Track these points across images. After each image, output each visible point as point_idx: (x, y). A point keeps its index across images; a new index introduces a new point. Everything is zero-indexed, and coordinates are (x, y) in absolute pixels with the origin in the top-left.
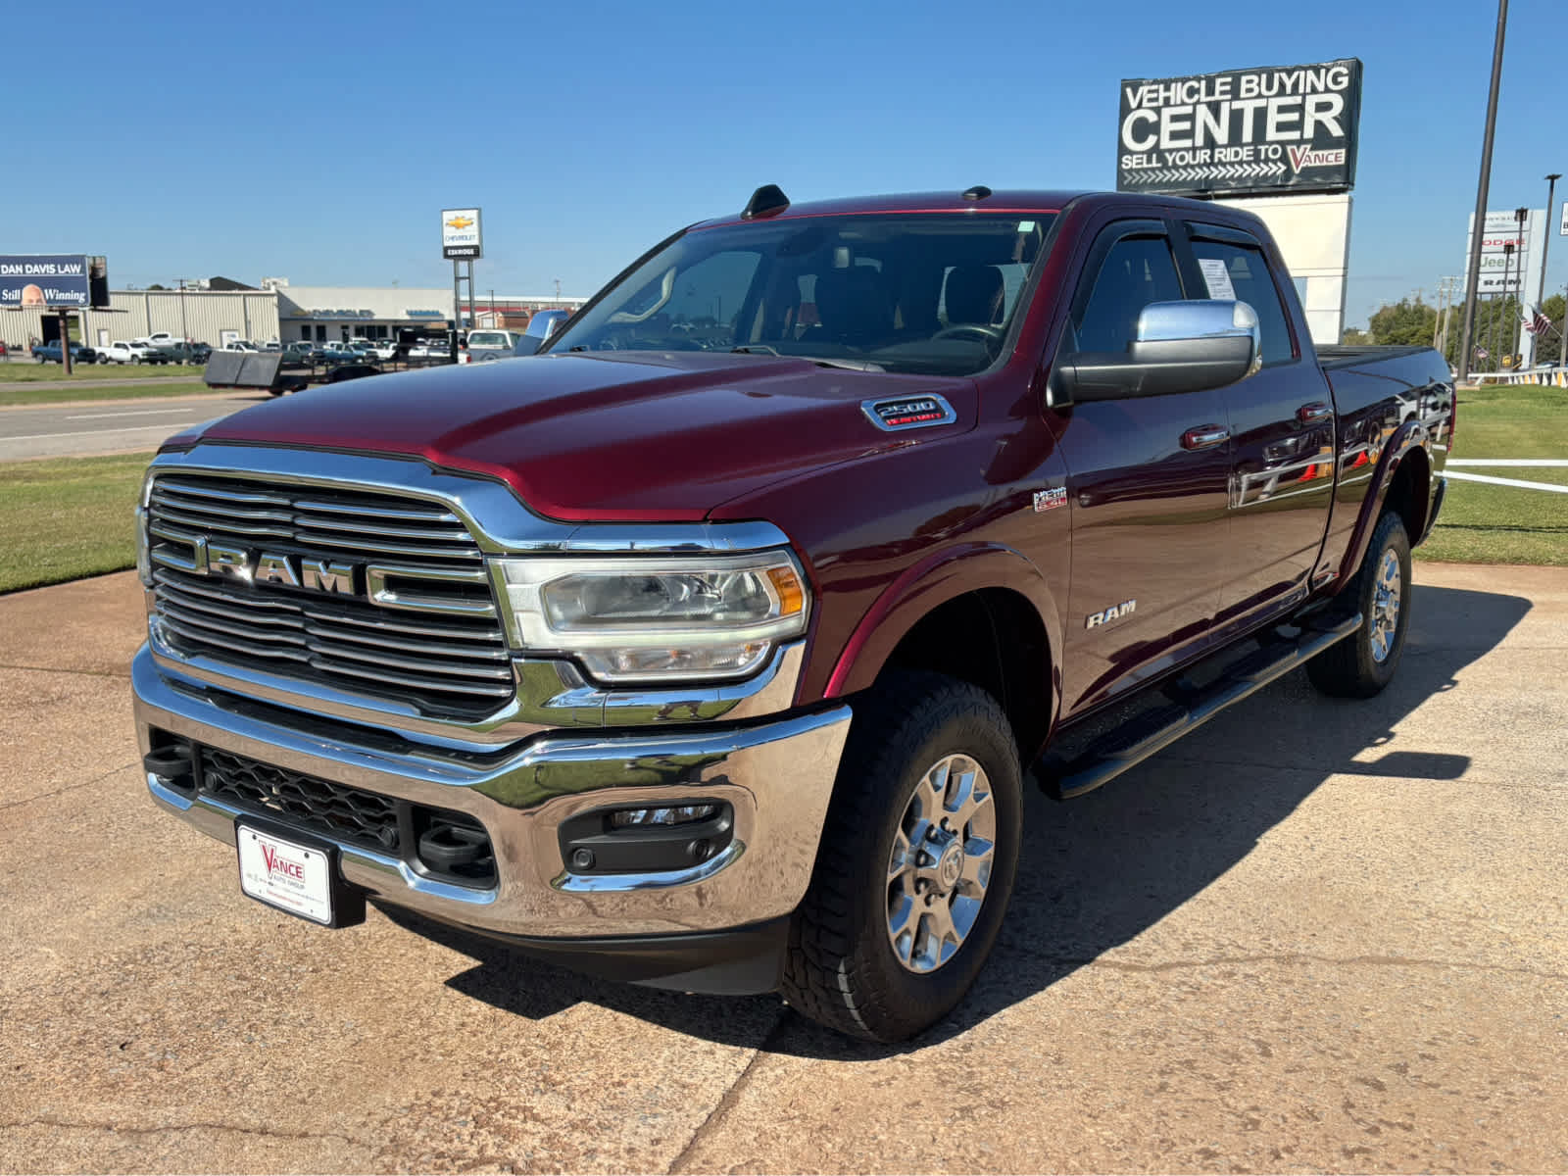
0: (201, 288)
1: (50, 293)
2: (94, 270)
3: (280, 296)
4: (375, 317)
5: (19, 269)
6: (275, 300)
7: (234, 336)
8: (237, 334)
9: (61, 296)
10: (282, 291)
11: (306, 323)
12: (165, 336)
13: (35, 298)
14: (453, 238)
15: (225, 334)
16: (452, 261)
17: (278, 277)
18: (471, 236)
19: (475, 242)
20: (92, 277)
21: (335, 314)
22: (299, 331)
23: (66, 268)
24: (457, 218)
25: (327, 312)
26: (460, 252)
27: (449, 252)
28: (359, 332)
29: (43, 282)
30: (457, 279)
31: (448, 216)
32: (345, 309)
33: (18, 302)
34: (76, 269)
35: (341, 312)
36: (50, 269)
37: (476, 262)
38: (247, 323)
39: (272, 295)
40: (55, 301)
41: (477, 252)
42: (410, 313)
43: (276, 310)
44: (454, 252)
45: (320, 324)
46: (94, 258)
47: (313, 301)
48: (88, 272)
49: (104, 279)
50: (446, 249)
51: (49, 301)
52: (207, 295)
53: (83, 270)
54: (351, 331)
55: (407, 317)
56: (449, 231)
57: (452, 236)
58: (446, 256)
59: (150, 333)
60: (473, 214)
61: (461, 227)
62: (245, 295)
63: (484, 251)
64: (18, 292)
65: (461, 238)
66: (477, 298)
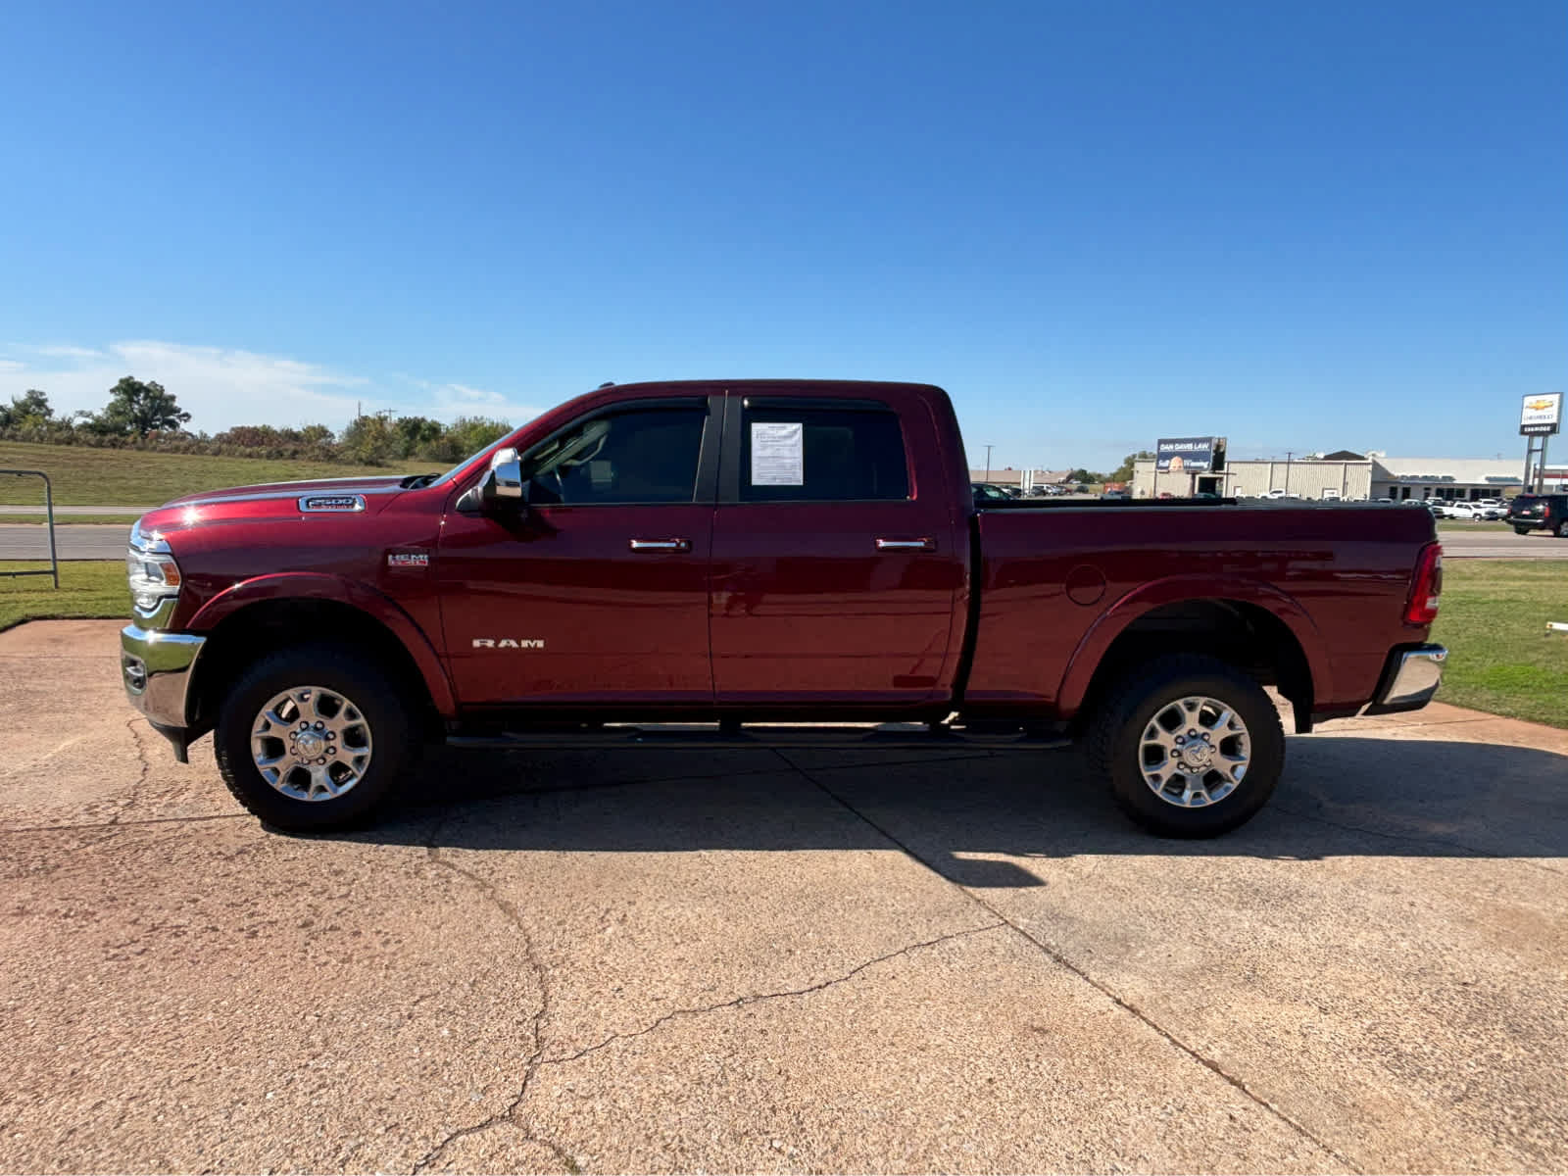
0: (1317, 459)
1: (1187, 463)
2: (1218, 446)
3: (1375, 464)
4: (1455, 482)
5: (1171, 447)
6: (1370, 467)
7: (1333, 493)
8: (1335, 491)
9: (1193, 464)
10: (1378, 460)
11: (1394, 485)
12: (1280, 492)
13: (1177, 465)
14: (1531, 418)
15: (1326, 491)
16: (1527, 437)
17: (1377, 450)
18: (1551, 416)
19: (1554, 420)
20: (1215, 451)
21: (1420, 479)
22: (1387, 492)
23: (1200, 446)
24: (1538, 401)
25: (1414, 478)
26: (1537, 429)
27: (1526, 430)
28: (1439, 492)
29: (1184, 455)
30: (1530, 451)
31: (1528, 400)
32: (1429, 475)
33: (1167, 468)
34: (1204, 447)
35: (1425, 477)
36: (1189, 447)
37: (1551, 438)
38: (1345, 484)
39: (1369, 464)
40: (1190, 467)
41: (1554, 429)
42: (1488, 479)
43: (1370, 476)
44: (1529, 430)
45: (1405, 486)
46: (1219, 439)
47: (1402, 468)
48: (1214, 448)
49: (1223, 453)
50: (1523, 427)
51: (1186, 467)
52: (1321, 464)
53: (1210, 447)
54: (1433, 492)
55: (1487, 483)
56: (1527, 413)
57: (1530, 417)
58: (1523, 433)
59: (1270, 489)
60: (1556, 398)
61: (1541, 409)
62: (1346, 464)
63: (1563, 428)
64: (1168, 461)
65: (1540, 417)
66: (1547, 467)
